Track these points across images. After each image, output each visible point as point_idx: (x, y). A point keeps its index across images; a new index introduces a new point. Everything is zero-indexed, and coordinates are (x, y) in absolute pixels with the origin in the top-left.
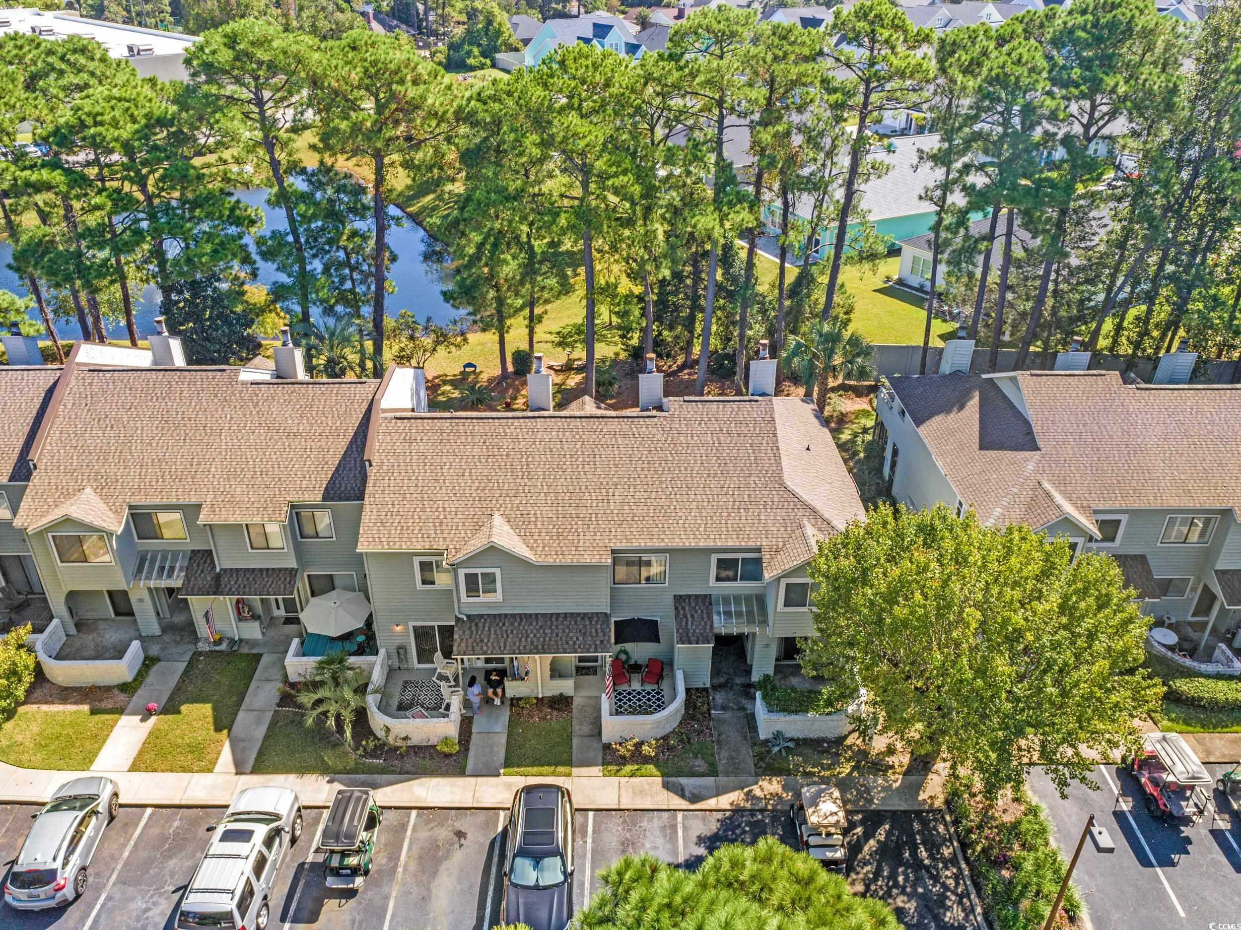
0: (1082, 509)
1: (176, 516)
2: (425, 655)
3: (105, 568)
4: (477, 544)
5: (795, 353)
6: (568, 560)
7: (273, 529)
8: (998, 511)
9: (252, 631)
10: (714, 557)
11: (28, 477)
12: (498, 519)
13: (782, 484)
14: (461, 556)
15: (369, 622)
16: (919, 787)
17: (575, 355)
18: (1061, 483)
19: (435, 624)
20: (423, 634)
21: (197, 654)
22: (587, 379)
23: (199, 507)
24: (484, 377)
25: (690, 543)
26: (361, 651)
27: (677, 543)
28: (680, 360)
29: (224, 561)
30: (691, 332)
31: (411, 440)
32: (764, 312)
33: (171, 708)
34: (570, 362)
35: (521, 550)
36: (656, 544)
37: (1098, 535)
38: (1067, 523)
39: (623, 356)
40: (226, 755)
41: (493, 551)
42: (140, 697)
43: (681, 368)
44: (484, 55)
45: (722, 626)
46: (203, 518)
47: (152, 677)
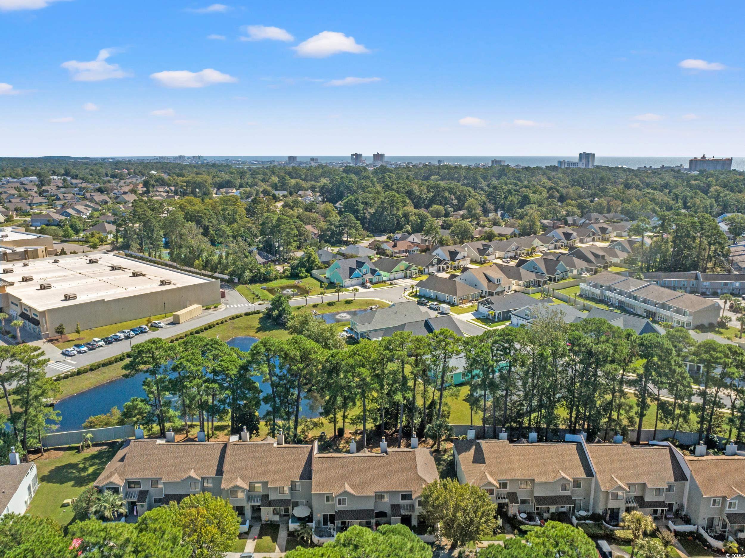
0: (495, 479)
1: (260, 485)
2: (325, 523)
3: (241, 499)
4: (341, 491)
5: (429, 430)
6: (364, 494)
7: (286, 489)
8: (473, 480)
9: (276, 518)
10: (400, 494)
11: (222, 474)
12: (346, 484)
13: (417, 474)
14: (338, 494)
15: (311, 513)
16: (452, 553)
17: (358, 428)
18: (491, 473)
19: (329, 514)
20: (325, 517)
21: (262, 525)
22: (362, 437)
23: (267, 483)
24: (328, 437)
25: (394, 490)
26: (308, 522)
27: (391, 490)
28: (394, 429)
29: (271, 498)
30: (397, 421)
31: (322, 463)
32: (420, 413)
33: (260, 537)
34: (357, 430)
35: (352, 492)
36: (386, 490)
37: (498, 486)
38: (490, 483)
39: (374, 428)
40: (277, 548)
41: (346, 493)
42: (251, 535)
43: (394, 433)
44: (307, 271)
45: (403, 512)
46: (270, 485)
47: (252, 530)
